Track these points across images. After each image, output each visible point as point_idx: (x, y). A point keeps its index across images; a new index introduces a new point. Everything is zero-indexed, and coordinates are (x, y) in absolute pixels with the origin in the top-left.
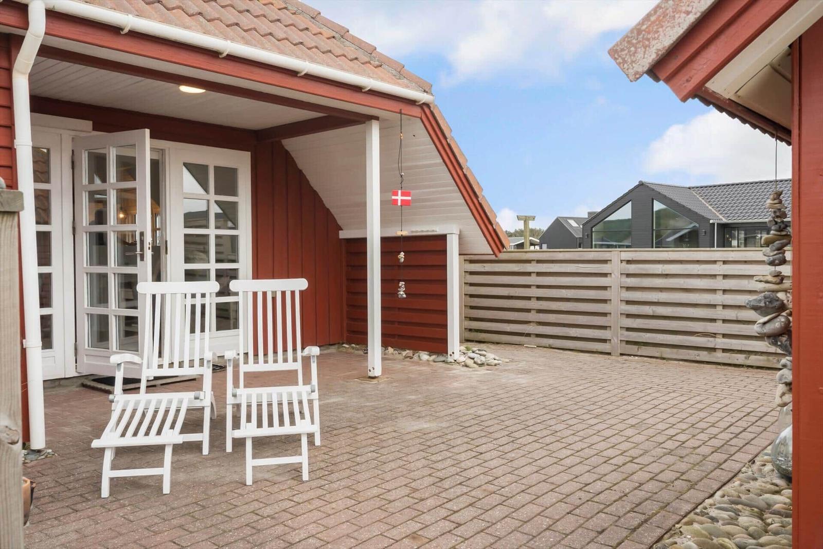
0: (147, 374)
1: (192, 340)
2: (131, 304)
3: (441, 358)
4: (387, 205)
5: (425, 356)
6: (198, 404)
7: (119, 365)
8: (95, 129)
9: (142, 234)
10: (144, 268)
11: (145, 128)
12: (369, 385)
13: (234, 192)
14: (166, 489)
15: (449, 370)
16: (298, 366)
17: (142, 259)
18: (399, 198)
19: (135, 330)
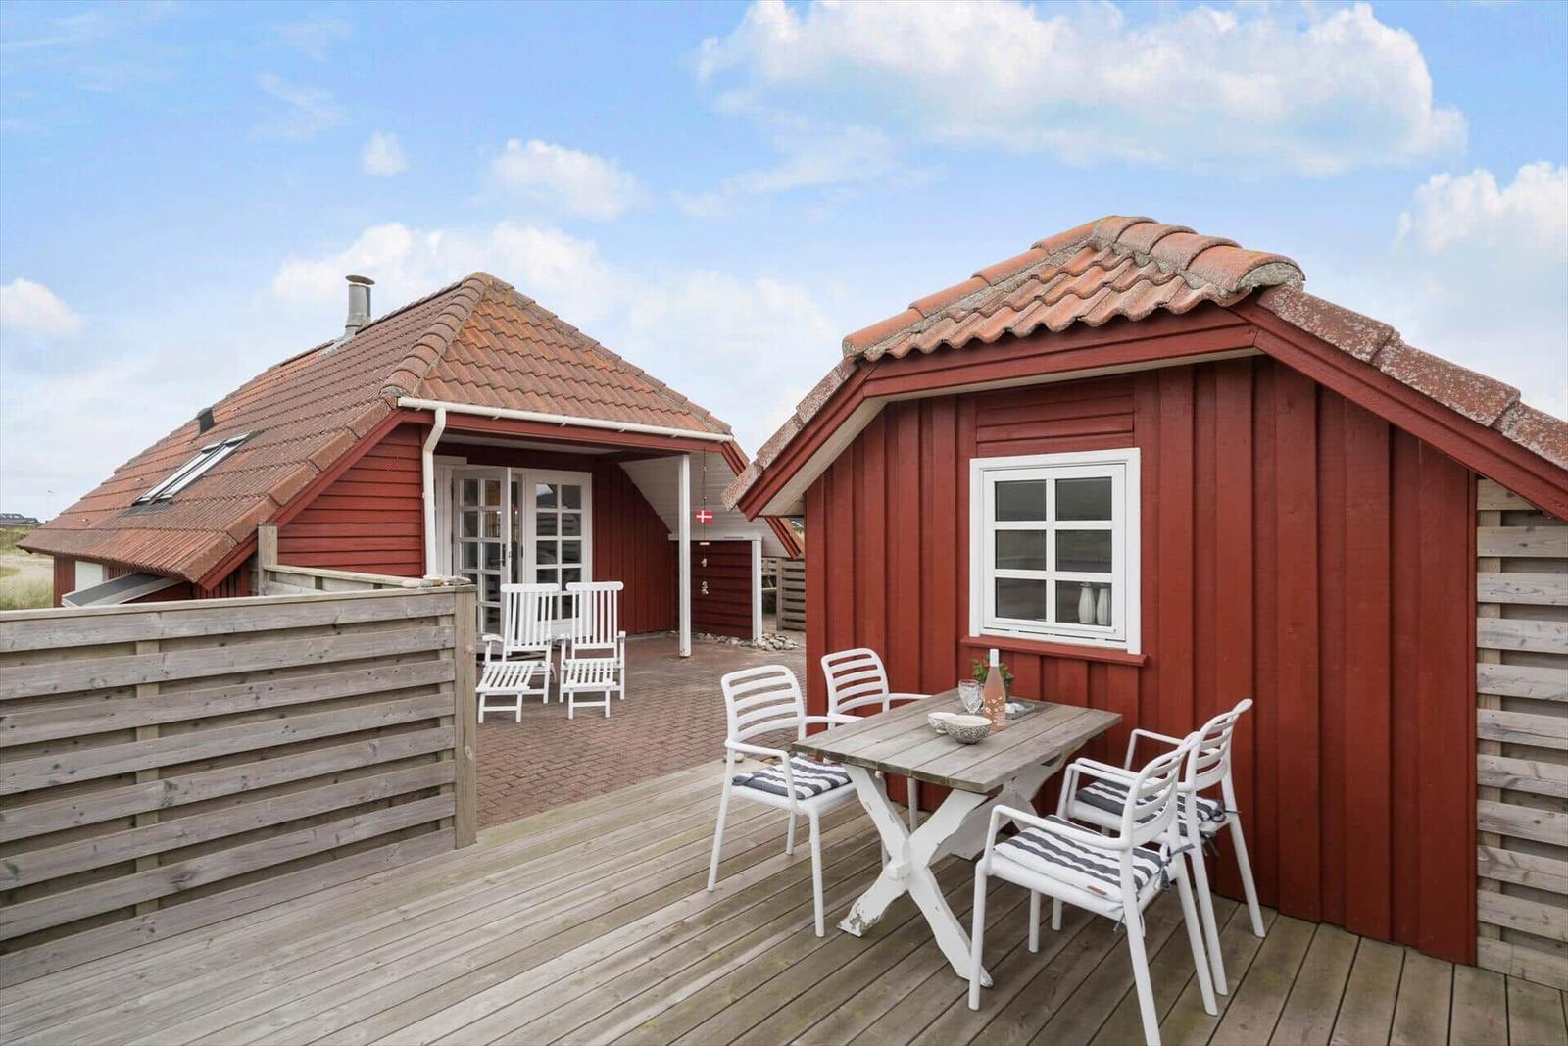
0: (508, 648)
1: (539, 626)
2: (493, 596)
3: (748, 643)
4: (695, 523)
5: (735, 641)
6: (540, 669)
7: (488, 642)
8: (469, 463)
9: (504, 546)
10: (506, 571)
11: (507, 466)
12: (678, 663)
13: (578, 506)
14: (519, 719)
15: (750, 652)
16: (614, 646)
17: (504, 564)
18: (703, 516)
19: (497, 616)
